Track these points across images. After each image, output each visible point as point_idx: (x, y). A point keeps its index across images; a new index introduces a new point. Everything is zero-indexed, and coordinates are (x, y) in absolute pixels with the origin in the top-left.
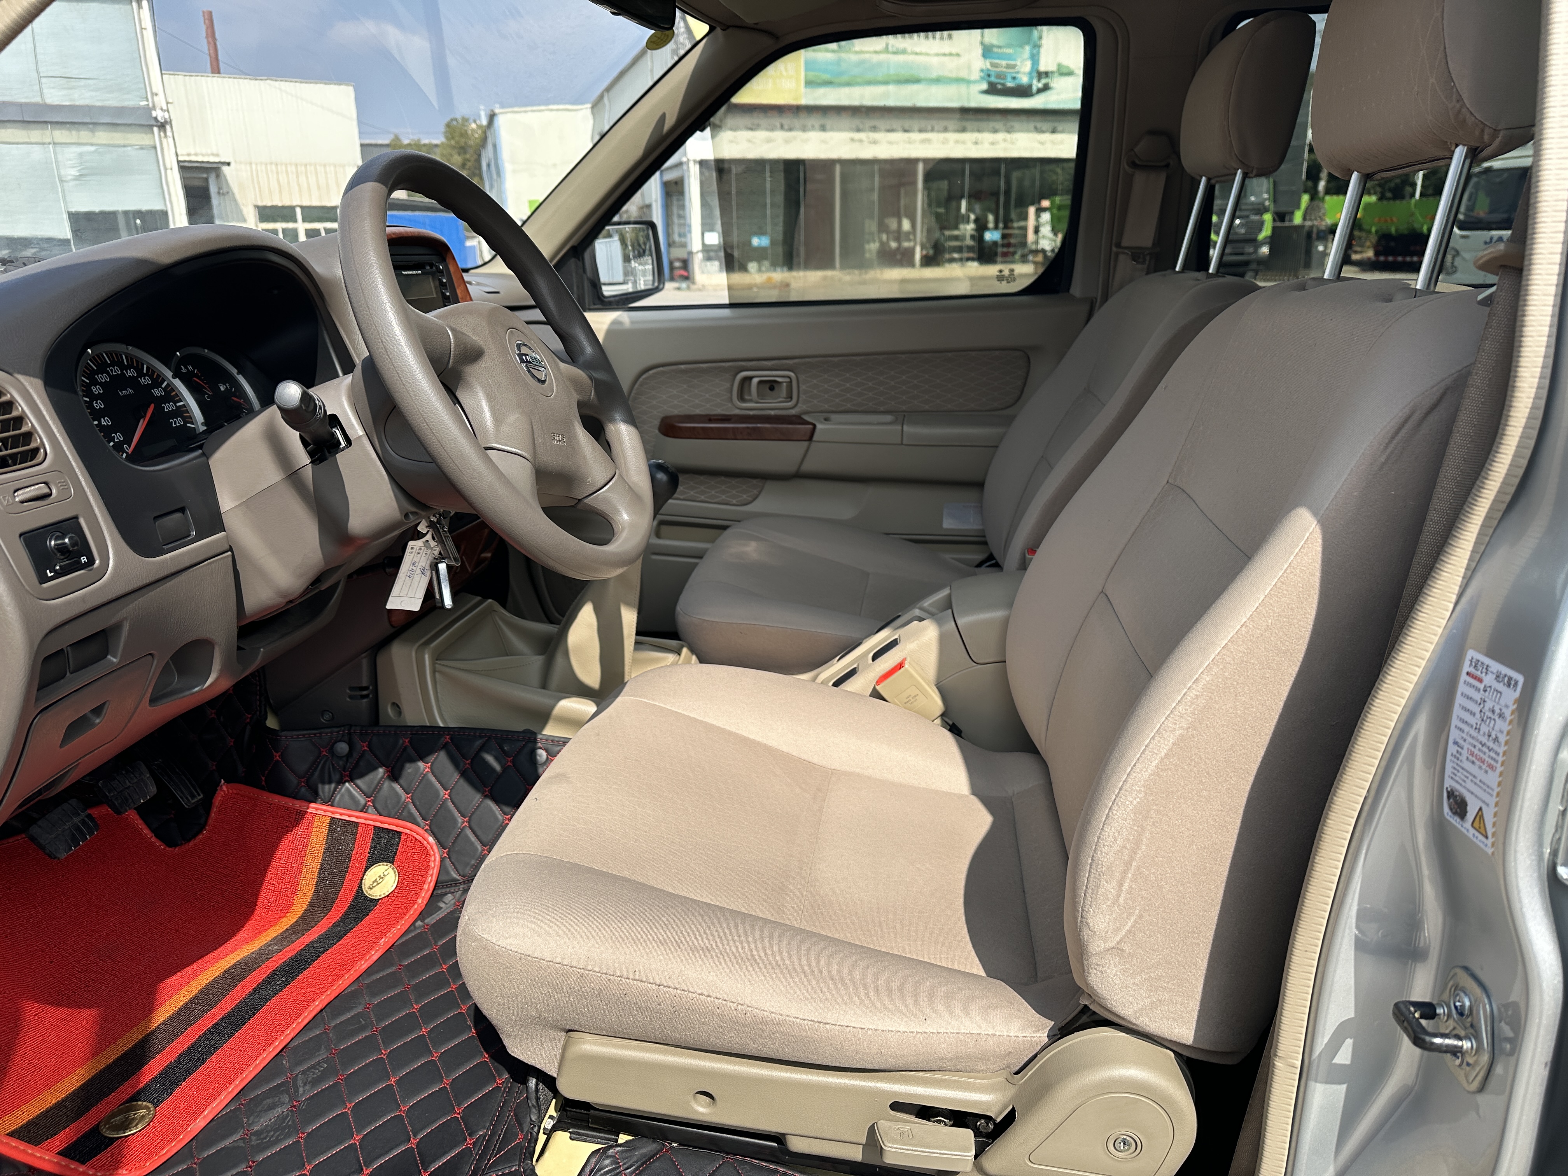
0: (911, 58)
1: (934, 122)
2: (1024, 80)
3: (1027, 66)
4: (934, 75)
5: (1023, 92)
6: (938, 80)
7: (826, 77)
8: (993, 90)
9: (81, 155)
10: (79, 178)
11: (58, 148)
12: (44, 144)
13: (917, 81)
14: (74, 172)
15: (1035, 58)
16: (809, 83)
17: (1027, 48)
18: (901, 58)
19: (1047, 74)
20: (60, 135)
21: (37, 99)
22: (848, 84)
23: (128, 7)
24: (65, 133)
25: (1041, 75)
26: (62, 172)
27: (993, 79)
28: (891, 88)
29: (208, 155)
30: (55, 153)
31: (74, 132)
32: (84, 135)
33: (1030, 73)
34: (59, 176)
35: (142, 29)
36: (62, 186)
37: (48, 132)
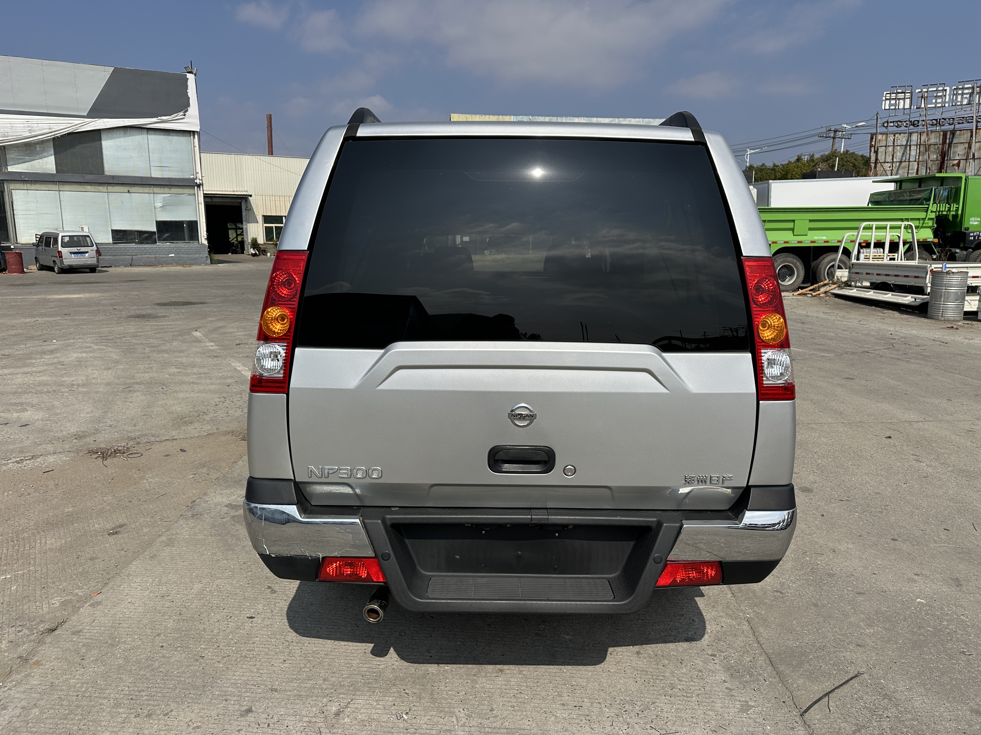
9: (164, 198)
10: (161, 207)
11: (155, 195)
12: (149, 193)
14: (160, 205)
20: (156, 190)
21: (149, 176)
23: (189, 138)
24: (159, 189)
26: (156, 205)
29: (242, 191)
30: (154, 197)
31: (162, 189)
32: (166, 190)
34: (154, 206)
35: (194, 146)
36: (155, 210)
37: (152, 189)
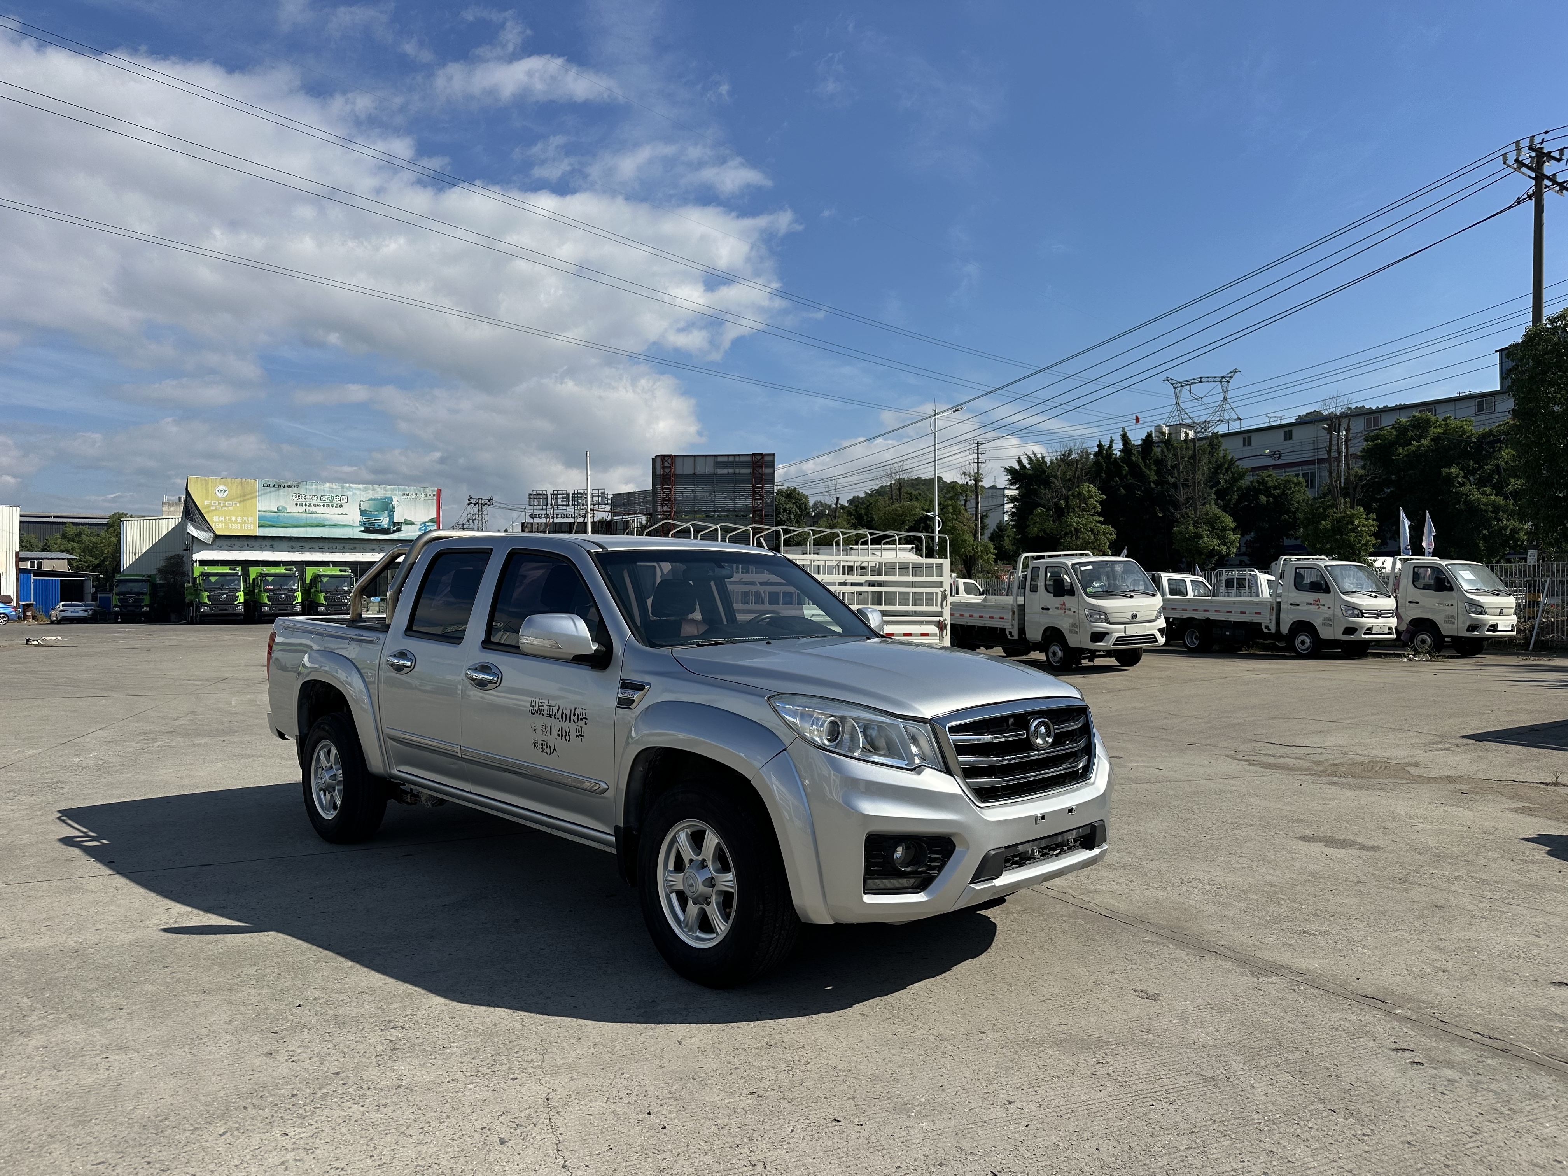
0: (319, 515)
1: (337, 545)
2: (386, 526)
3: (387, 520)
4: (333, 523)
5: (386, 531)
6: (335, 526)
7: (270, 523)
8: (367, 530)
13: (324, 526)
15: (391, 516)
16: (260, 526)
17: (386, 512)
18: (314, 515)
19: (398, 524)
22: (283, 527)
25: (394, 524)
27: (367, 525)
28: (309, 529)
33: (389, 523)
